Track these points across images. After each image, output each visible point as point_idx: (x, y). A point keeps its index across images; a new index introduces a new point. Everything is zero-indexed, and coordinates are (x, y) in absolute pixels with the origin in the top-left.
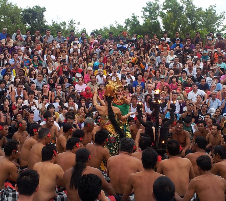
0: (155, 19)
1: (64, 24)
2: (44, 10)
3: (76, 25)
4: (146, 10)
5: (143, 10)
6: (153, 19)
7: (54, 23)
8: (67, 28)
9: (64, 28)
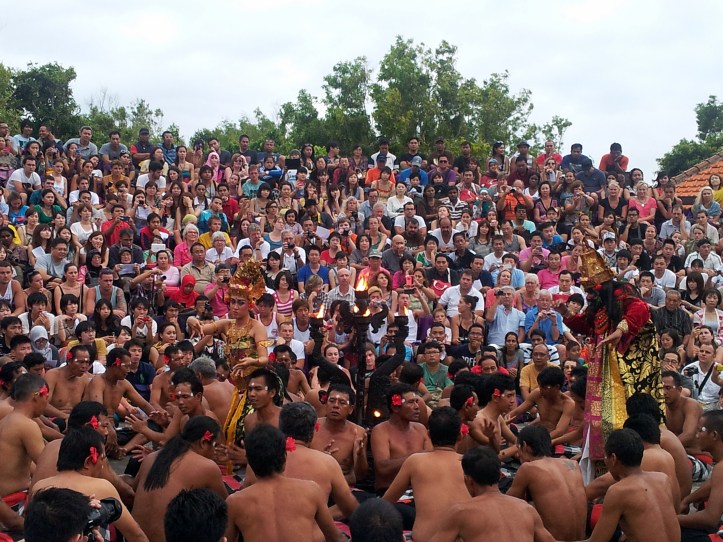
0: (357, 107)
1: (122, 114)
2: (71, 74)
3: (153, 116)
4: (333, 82)
5: (326, 83)
6: (351, 105)
7: (94, 111)
8: (130, 124)
9: (123, 125)
